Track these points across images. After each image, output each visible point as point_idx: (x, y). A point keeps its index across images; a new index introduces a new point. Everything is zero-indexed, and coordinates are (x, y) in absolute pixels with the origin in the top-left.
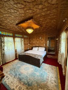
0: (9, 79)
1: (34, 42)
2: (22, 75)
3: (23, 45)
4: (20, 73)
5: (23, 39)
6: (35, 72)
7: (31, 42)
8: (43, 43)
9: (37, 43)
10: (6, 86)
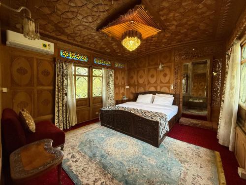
0: (76, 161)
1: (141, 81)
2: (109, 157)
3: (112, 86)
4: (103, 153)
5: (112, 73)
6: (144, 157)
7: (132, 82)
8: (169, 82)
9: (149, 83)
10: (71, 175)
